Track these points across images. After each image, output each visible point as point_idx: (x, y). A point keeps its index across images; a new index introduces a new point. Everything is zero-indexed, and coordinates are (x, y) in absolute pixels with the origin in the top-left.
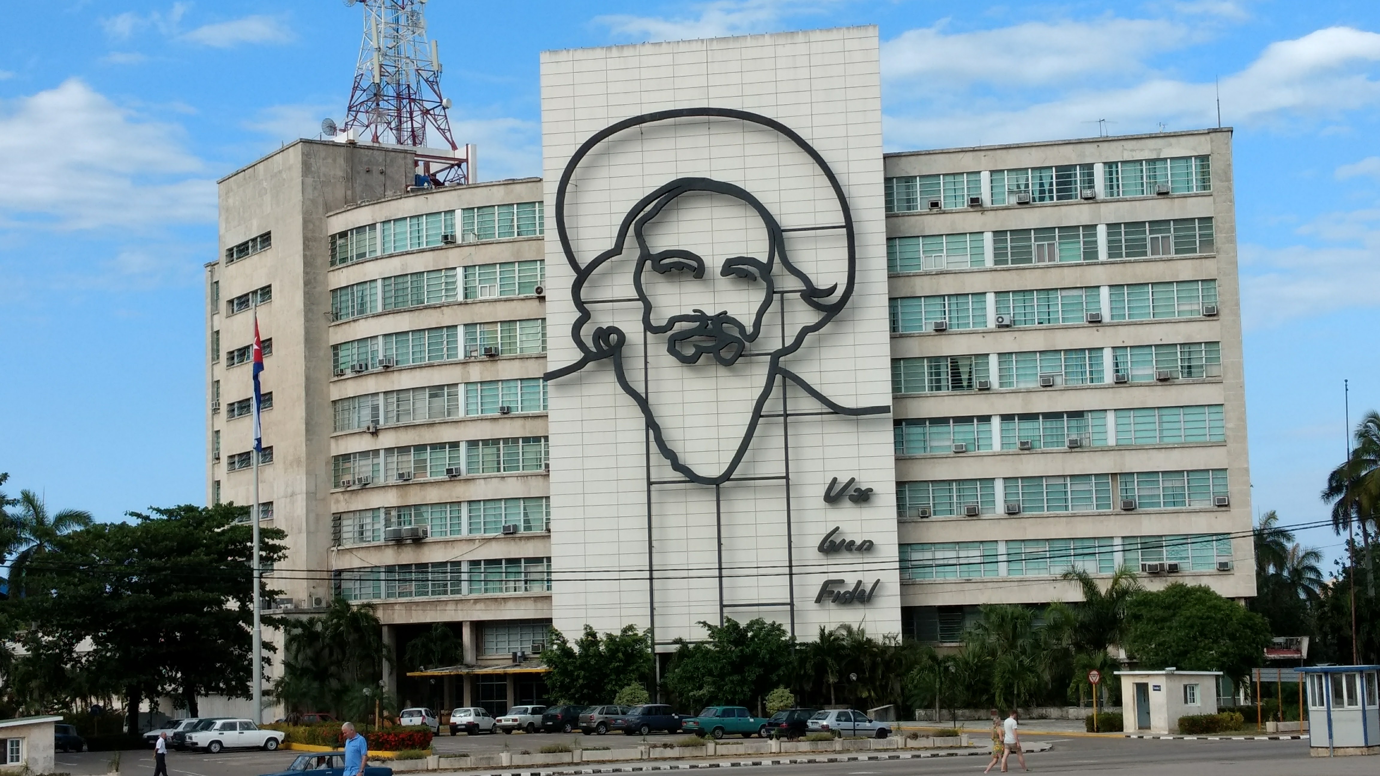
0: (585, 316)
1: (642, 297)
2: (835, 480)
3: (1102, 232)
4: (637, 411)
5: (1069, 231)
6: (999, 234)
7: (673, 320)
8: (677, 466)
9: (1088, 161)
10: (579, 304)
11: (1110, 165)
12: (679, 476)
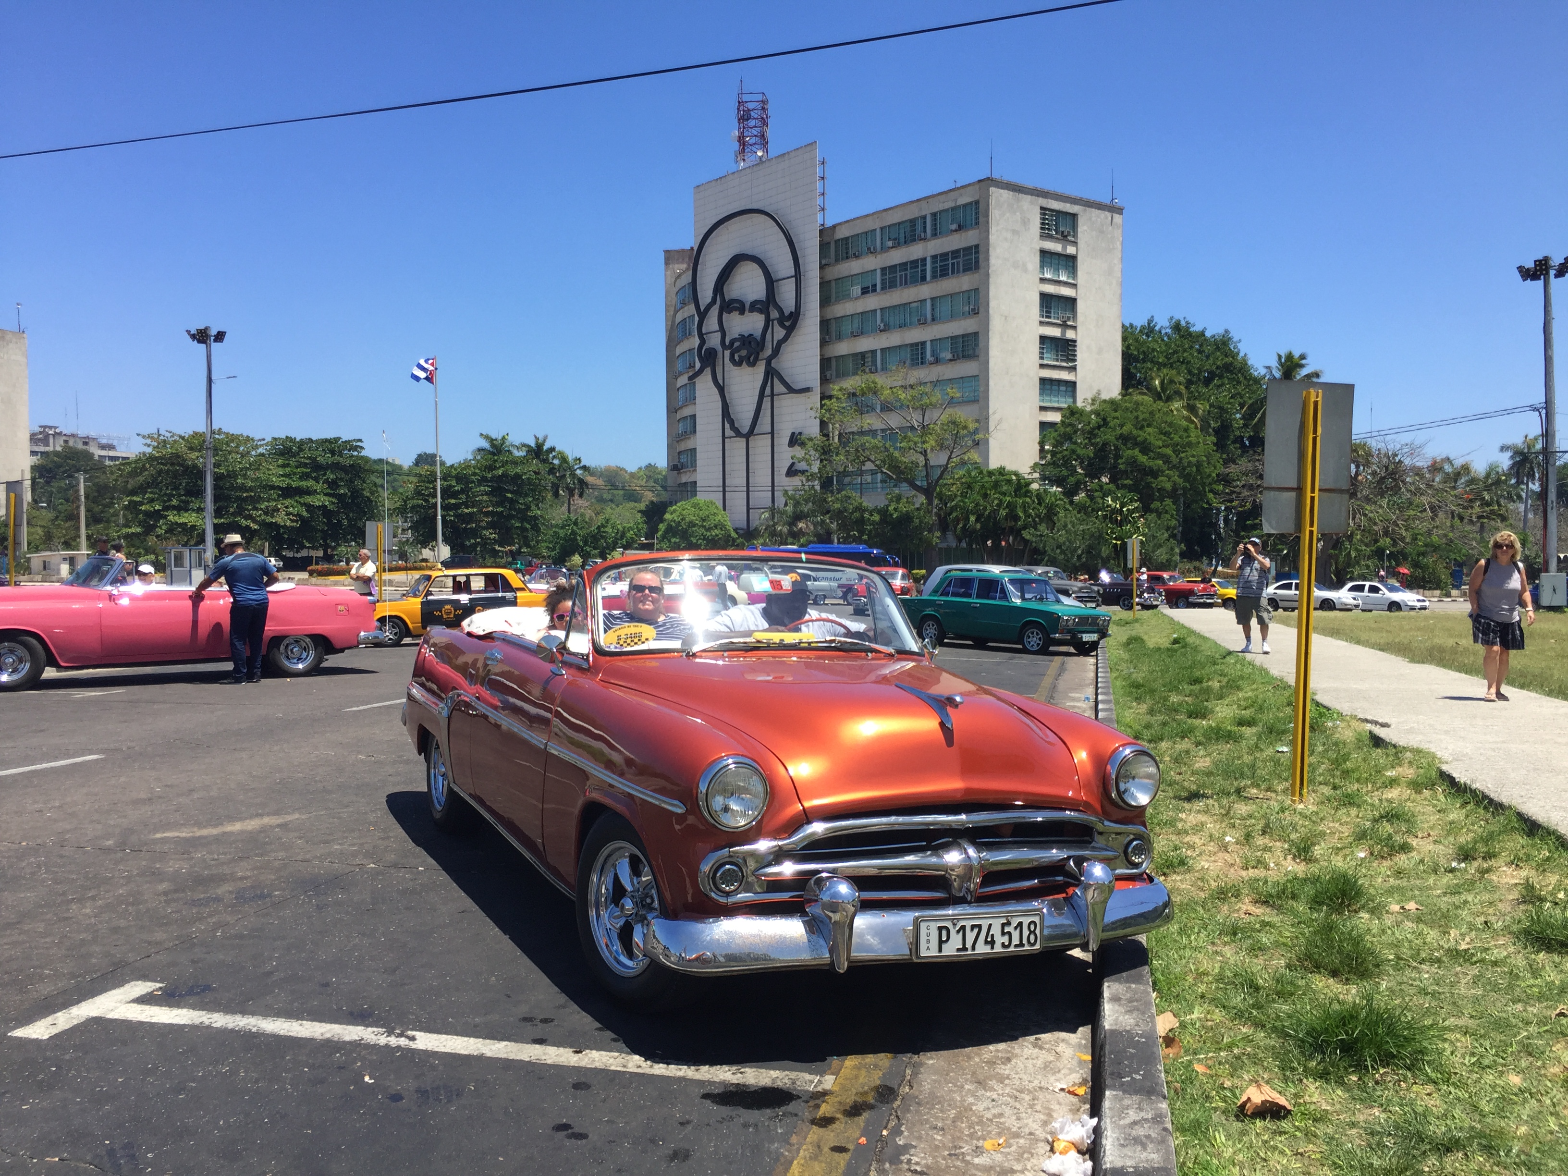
0: (703, 342)
1: (722, 329)
2: (793, 434)
3: (929, 260)
4: (718, 397)
5: (914, 264)
6: (883, 270)
7: (732, 342)
8: (733, 427)
9: (923, 213)
10: (701, 335)
11: (934, 215)
12: (733, 434)
